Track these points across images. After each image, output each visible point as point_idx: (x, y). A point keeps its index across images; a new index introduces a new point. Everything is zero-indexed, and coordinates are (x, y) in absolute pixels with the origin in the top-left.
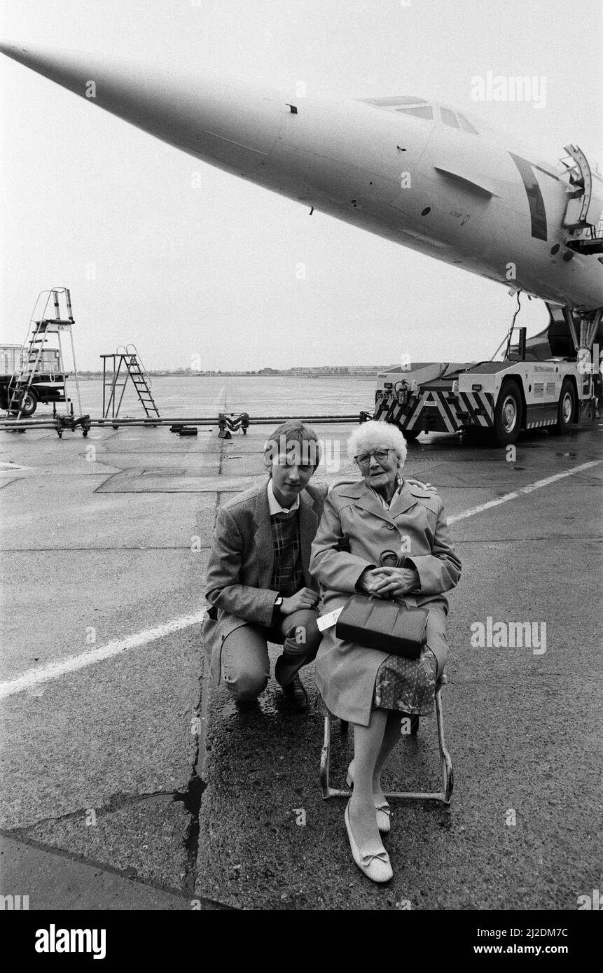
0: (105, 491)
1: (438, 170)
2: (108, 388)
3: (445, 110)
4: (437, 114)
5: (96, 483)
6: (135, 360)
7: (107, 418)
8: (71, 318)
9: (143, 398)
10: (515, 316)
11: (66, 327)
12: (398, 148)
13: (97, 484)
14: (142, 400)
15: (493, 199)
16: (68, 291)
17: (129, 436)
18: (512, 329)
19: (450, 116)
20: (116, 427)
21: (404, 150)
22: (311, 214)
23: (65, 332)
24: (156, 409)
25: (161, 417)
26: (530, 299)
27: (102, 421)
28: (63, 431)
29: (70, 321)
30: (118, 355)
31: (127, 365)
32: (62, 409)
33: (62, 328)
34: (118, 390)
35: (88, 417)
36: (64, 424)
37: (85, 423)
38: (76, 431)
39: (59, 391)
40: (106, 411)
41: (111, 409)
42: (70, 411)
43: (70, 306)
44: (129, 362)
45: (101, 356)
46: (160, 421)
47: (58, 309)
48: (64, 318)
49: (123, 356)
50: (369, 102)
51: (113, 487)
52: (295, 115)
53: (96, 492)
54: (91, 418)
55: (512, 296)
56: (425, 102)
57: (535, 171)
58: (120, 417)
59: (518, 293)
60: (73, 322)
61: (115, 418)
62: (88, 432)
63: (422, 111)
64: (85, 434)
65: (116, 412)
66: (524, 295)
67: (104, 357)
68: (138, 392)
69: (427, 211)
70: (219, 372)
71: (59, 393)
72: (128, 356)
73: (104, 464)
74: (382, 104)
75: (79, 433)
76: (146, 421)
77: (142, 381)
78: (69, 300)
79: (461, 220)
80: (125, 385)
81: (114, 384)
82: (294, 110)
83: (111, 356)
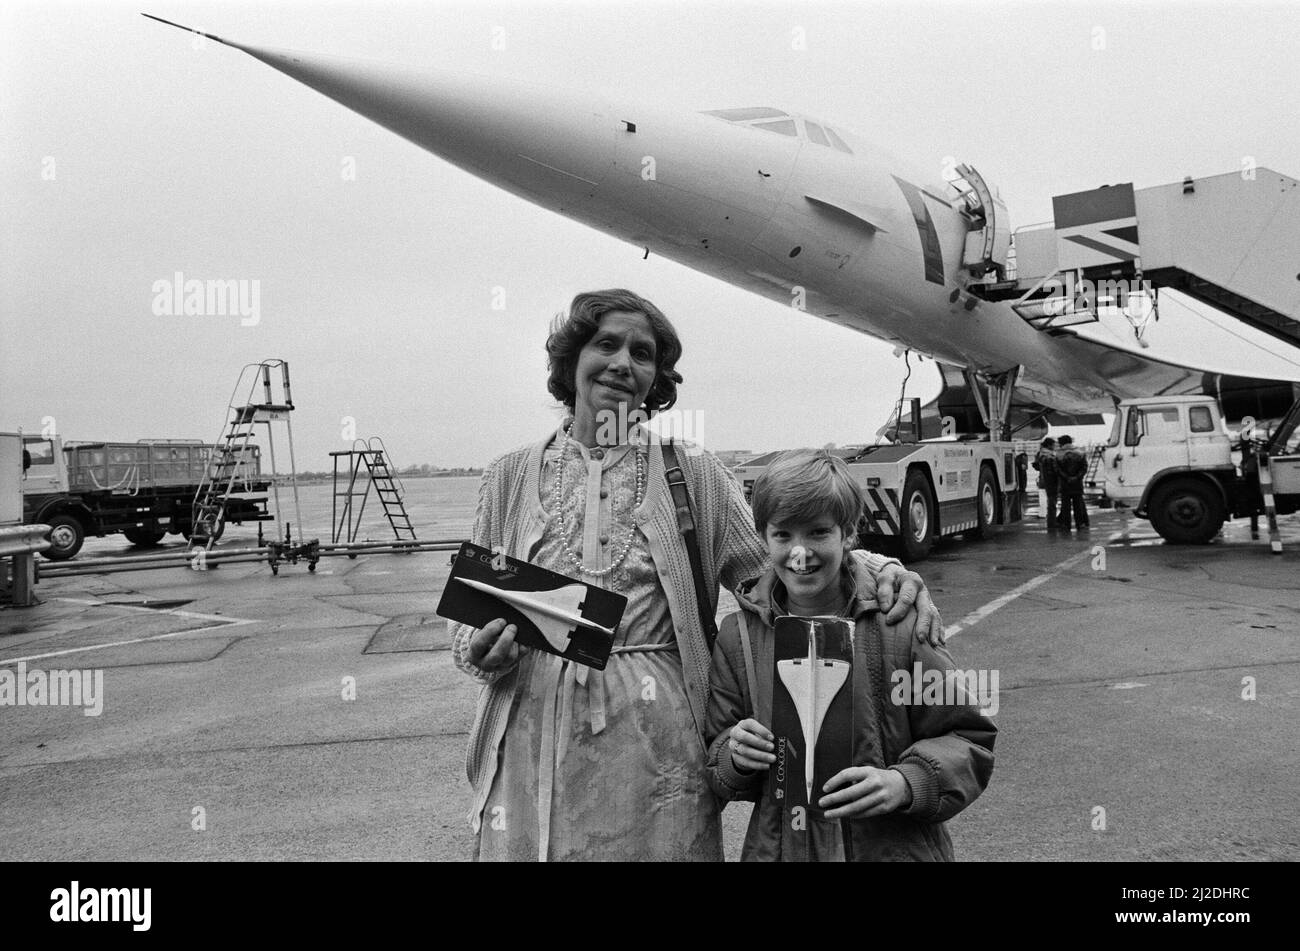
0: (378, 650)
1: (810, 200)
3: (814, 125)
4: (801, 130)
5: (361, 640)
6: (381, 458)
7: (339, 544)
8: (289, 402)
9: (390, 512)
10: (904, 384)
11: (280, 415)
12: (760, 172)
13: (364, 643)
14: (389, 516)
15: (877, 234)
16: (286, 364)
17: (375, 569)
18: (902, 400)
19: (817, 132)
20: (353, 556)
21: (768, 175)
22: (645, 258)
23: (279, 424)
24: (411, 528)
25: (419, 539)
26: (921, 359)
27: (332, 548)
28: (278, 564)
29: (289, 406)
30: (356, 452)
31: (368, 466)
32: (272, 531)
33: (277, 416)
34: (357, 501)
35: (316, 543)
36: (282, 553)
37: (310, 552)
38: (299, 563)
39: (257, 505)
40: (336, 533)
41: (345, 528)
42: (286, 533)
43: (287, 385)
44: (371, 462)
45: (331, 454)
46: (417, 545)
47: (269, 390)
48: (279, 400)
49: (362, 454)
50: (716, 113)
51: (387, 645)
52: (632, 134)
53: (364, 652)
54: (321, 544)
55: (898, 356)
56: (785, 114)
57: (922, 195)
58: (358, 541)
59: (907, 353)
60: (293, 408)
61: (351, 544)
62: (317, 565)
63: (786, 127)
64: (312, 568)
66: (913, 355)
67: (335, 455)
68: (384, 503)
69: (796, 251)
70: (471, 470)
71: (257, 508)
72: (370, 452)
73: (358, 610)
74: (732, 117)
75: (302, 566)
76: (395, 546)
77: (390, 488)
78: (287, 377)
79: (837, 262)
80: (366, 495)
81: (350, 494)
82: (631, 128)
83: (347, 454)
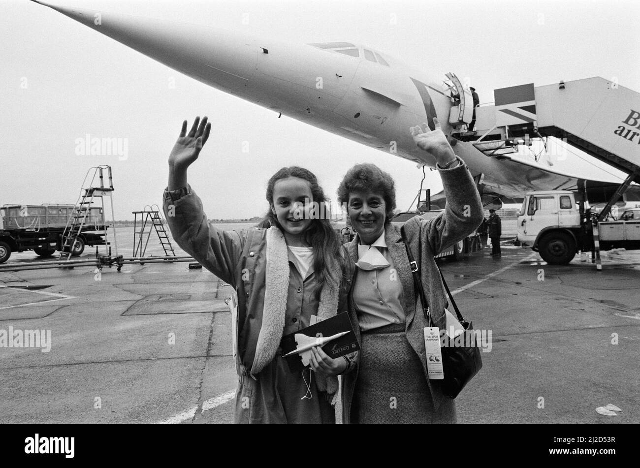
0: (130, 314)
1: (364, 89)
2: (137, 235)
3: (368, 51)
4: (361, 53)
5: (122, 308)
6: (157, 215)
7: (136, 258)
8: (112, 187)
9: (163, 242)
10: (422, 182)
12: (337, 75)
13: (125, 309)
14: (162, 244)
15: (401, 107)
16: (110, 168)
17: (152, 270)
18: (421, 190)
19: (369, 54)
20: (142, 264)
21: (340, 76)
22: (279, 117)
23: (107, 197)
24: (173, 250)
25: (177, 256)
26: (431, 170)
27: (133, 260)
28: (102, 268)
29: (111, 188)
30: (145, 212)
31: (152, 219)
33: (105, 194)
34: (145, 236)
35: (122, 257)
36: (103, 262)
37: (120, 261)
38: (113, 267)
39: (102, 237)
40: (135, 251)
41: (139, 249)
42: (109, 252)
43: (111, 178)
44: (153, 217)
45: (133, 213)
46: (176, 259)
47: (102, 180)
48: (107, 186)
49: (149, 213)
50: (317, 45)
51: (135, 311)
52: (266, 54)
53: (122, 315)
54: (124, 258)
55: (419, 168)
56: (353, 46)
57: (428, 89)
58: (146, 257)
59: (423, 167)
60: (113, 190)
61: (142, 258)
62: (121, 268)
63: (352, 51)
64: (119, 269)
65: (143, 251)
66: (427, 168)
67: (135, 213)
68: (160, 237)
69: (358, 115)
71: (102, 239)
72: (153, 212)
73: (131, 292)
74: (324, 47)
75: (114, 268)
76: (165, 259)
77: (162, 230)
78: (111, 174)
79: (380, 121)
80: (150, 233)
81: (142, 232)
82: (266, 51)
83: (140, 213)
